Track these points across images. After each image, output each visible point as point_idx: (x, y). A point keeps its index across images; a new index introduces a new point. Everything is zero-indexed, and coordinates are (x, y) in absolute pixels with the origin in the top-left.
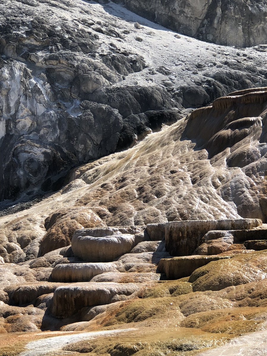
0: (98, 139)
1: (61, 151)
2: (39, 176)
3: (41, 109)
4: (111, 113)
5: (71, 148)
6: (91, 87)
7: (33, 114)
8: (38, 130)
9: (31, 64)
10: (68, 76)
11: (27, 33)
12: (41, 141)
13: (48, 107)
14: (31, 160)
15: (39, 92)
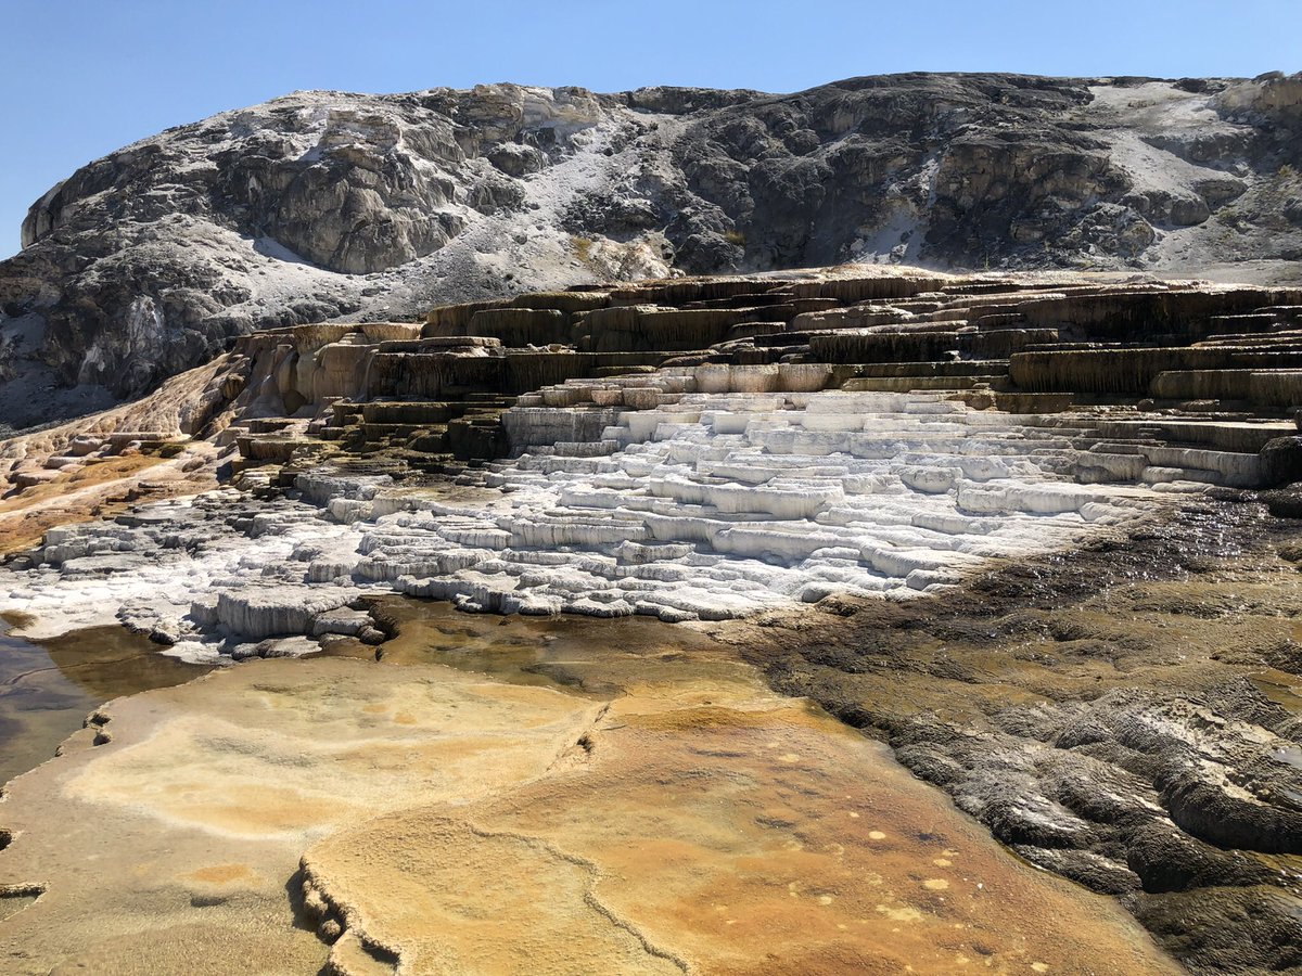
0: (187, 358)
1: (162, 366)
2: (144, 384)
3: (153, 334)
4: (200, 338)
5: (168, 363)
6: (193, 317)
7: (147, 339)
8: (150, 350)
9: (156, 298)
10: (180, 308)
11: (160, 274)
12: (150, 358)
13: (159, 333)
14: (142, 372)
15: (154, 322)
